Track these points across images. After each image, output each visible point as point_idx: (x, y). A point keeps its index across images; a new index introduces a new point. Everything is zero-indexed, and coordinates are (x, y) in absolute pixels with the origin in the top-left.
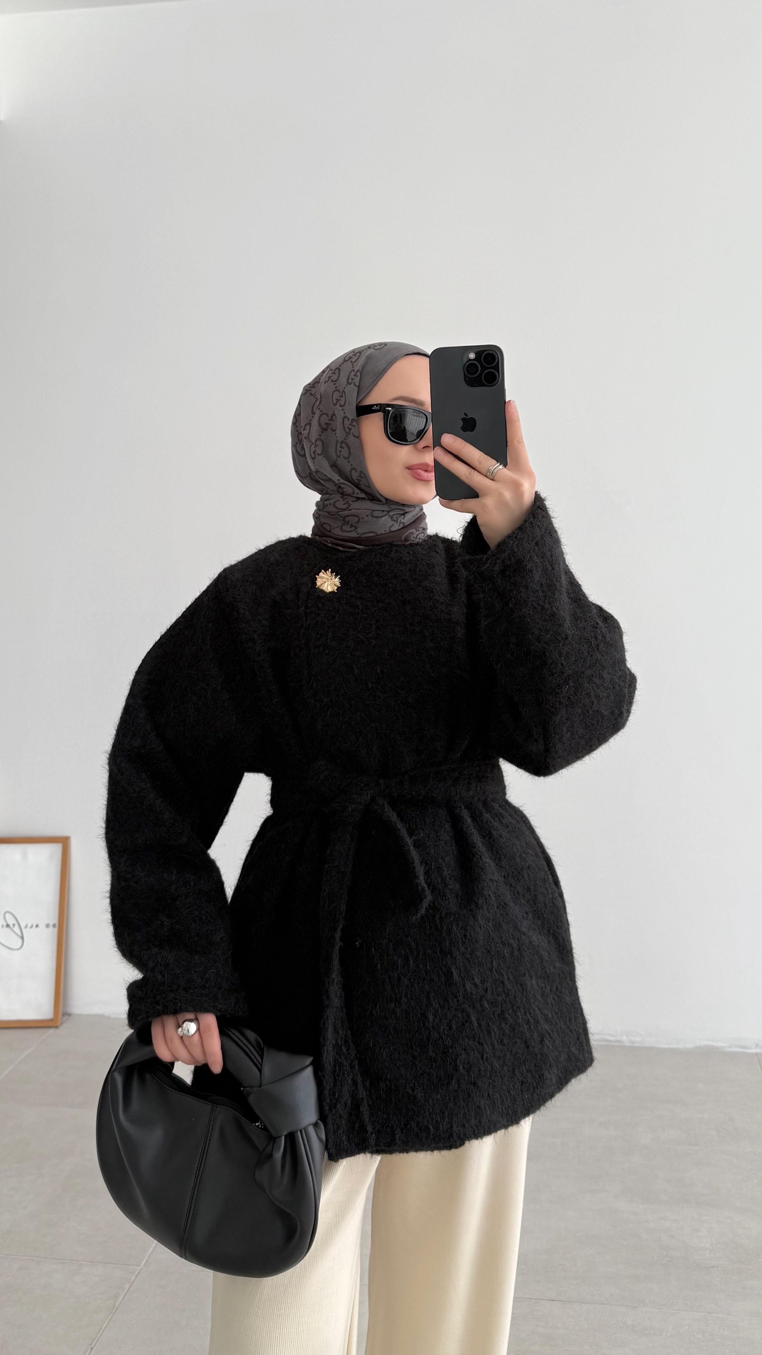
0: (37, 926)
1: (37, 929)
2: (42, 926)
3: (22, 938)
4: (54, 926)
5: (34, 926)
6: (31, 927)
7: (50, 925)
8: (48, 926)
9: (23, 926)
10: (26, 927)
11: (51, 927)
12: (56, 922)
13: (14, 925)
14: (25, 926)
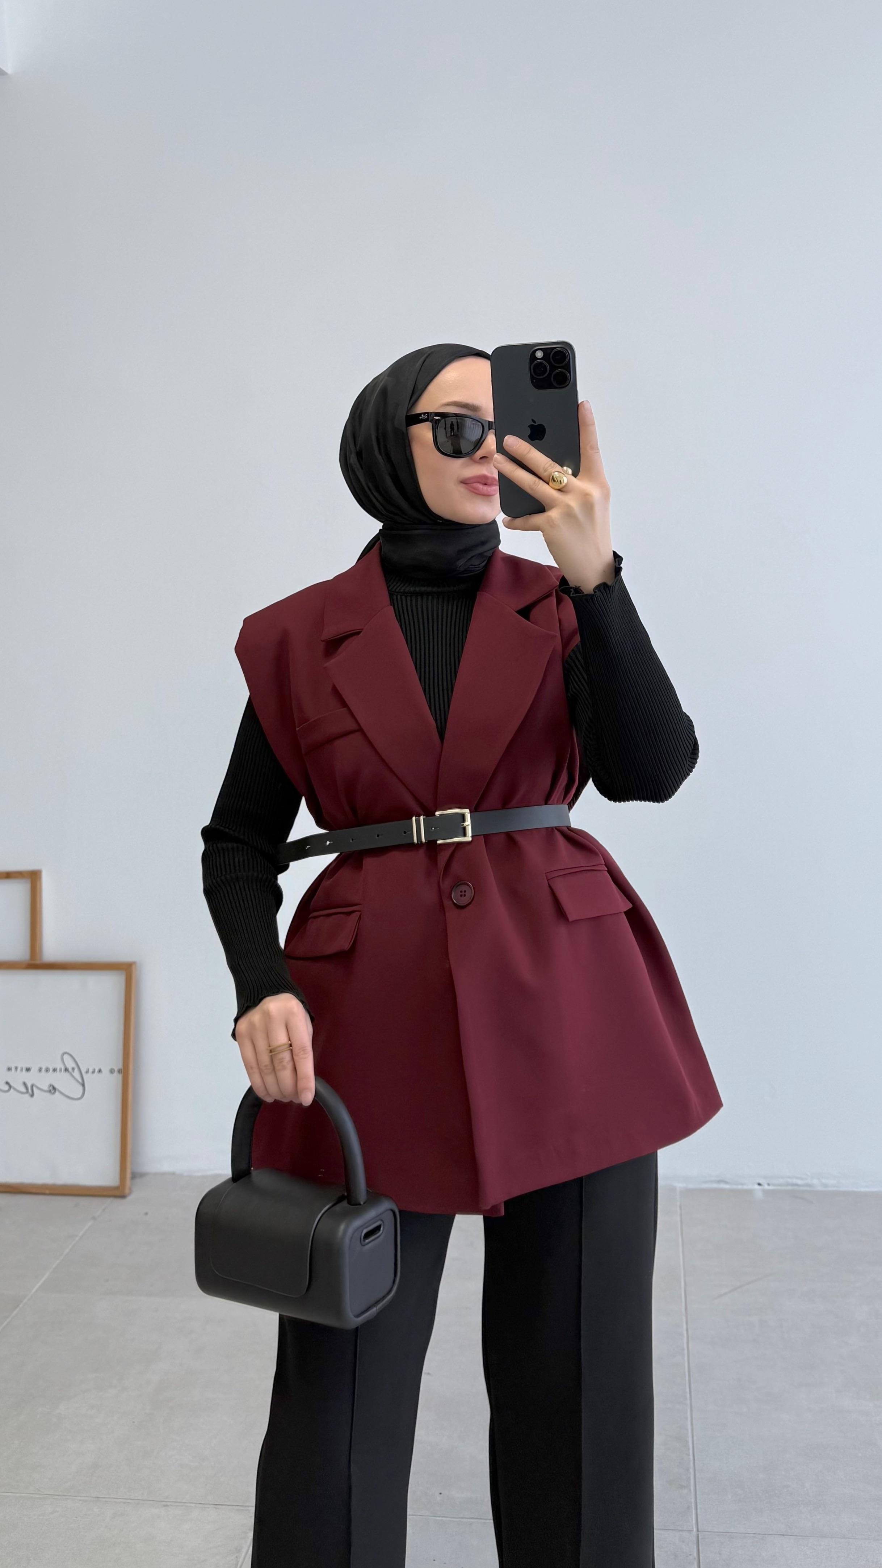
0: (100, 1071)
1: (100, 1074)
2: (106, 1071)
3: (83, 1085)
4: (119, 1071)
5: (96, 1070)
6: (93, 1072)
7: (114, 1071)
8: (112, 1071)
9: (83, 1071)
10: (87, 1072)
11: (116, 1074)
12: (120, 1066)
13: (73, 1069)
14: (85, 1070)
